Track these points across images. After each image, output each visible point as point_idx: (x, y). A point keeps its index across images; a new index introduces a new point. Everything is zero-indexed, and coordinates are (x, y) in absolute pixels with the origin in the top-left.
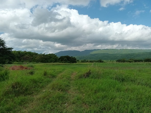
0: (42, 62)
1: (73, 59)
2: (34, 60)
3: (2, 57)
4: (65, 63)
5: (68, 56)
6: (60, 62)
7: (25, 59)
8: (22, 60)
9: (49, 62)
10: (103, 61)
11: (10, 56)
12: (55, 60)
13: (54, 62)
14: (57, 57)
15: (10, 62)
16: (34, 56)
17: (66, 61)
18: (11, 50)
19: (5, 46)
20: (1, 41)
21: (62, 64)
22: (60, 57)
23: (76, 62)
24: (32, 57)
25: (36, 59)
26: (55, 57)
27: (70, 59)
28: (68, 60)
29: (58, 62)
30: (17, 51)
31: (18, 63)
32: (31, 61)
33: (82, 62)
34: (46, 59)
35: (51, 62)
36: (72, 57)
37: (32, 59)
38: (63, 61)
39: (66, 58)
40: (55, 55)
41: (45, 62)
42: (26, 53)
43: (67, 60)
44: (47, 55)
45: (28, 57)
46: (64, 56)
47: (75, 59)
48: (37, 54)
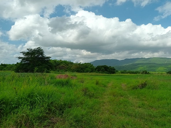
0: (78, 71)
1: (112, 69)
2: (69, 70)
3: (41, 65)
4: (102, 73)
5: (105, 66)
6: (97, 73)
7: (61, 68)
8: (58, 70)
9: (85, 72)
10: (149, 73)
11: (48, 65)
12: (91, 70)
13: (90, 72)
14: (94, 67)
15: (48, 71)
16: (69, 65)
17: (103, 72)
18: (49, 59)
19: (44, 55)
20: (41, 50)
21: (99, 74)
22: (96, 67)
23: (114, 73)
24: (67, 67)
25: (71, 68)
26: (91, 66)
27: (108, 69)
28: (106, 70)
29: (95, 72)
30: (52, 60)
31: (54, 72)
32: (67, 71)
33: (122, 73)
34: (82, 69)
35: (87, 72)
36: (110, 67)
37: (68, 68)
38: (100, 72)
39: (103, 68)
40: (92, 64)
41: (81, 72)
42: (61, 62)
43: (104, 70)
44: (83, 64)
45: (64, 67)
46: (101, 65)
47: (114, 69)
48: (72, 63)
